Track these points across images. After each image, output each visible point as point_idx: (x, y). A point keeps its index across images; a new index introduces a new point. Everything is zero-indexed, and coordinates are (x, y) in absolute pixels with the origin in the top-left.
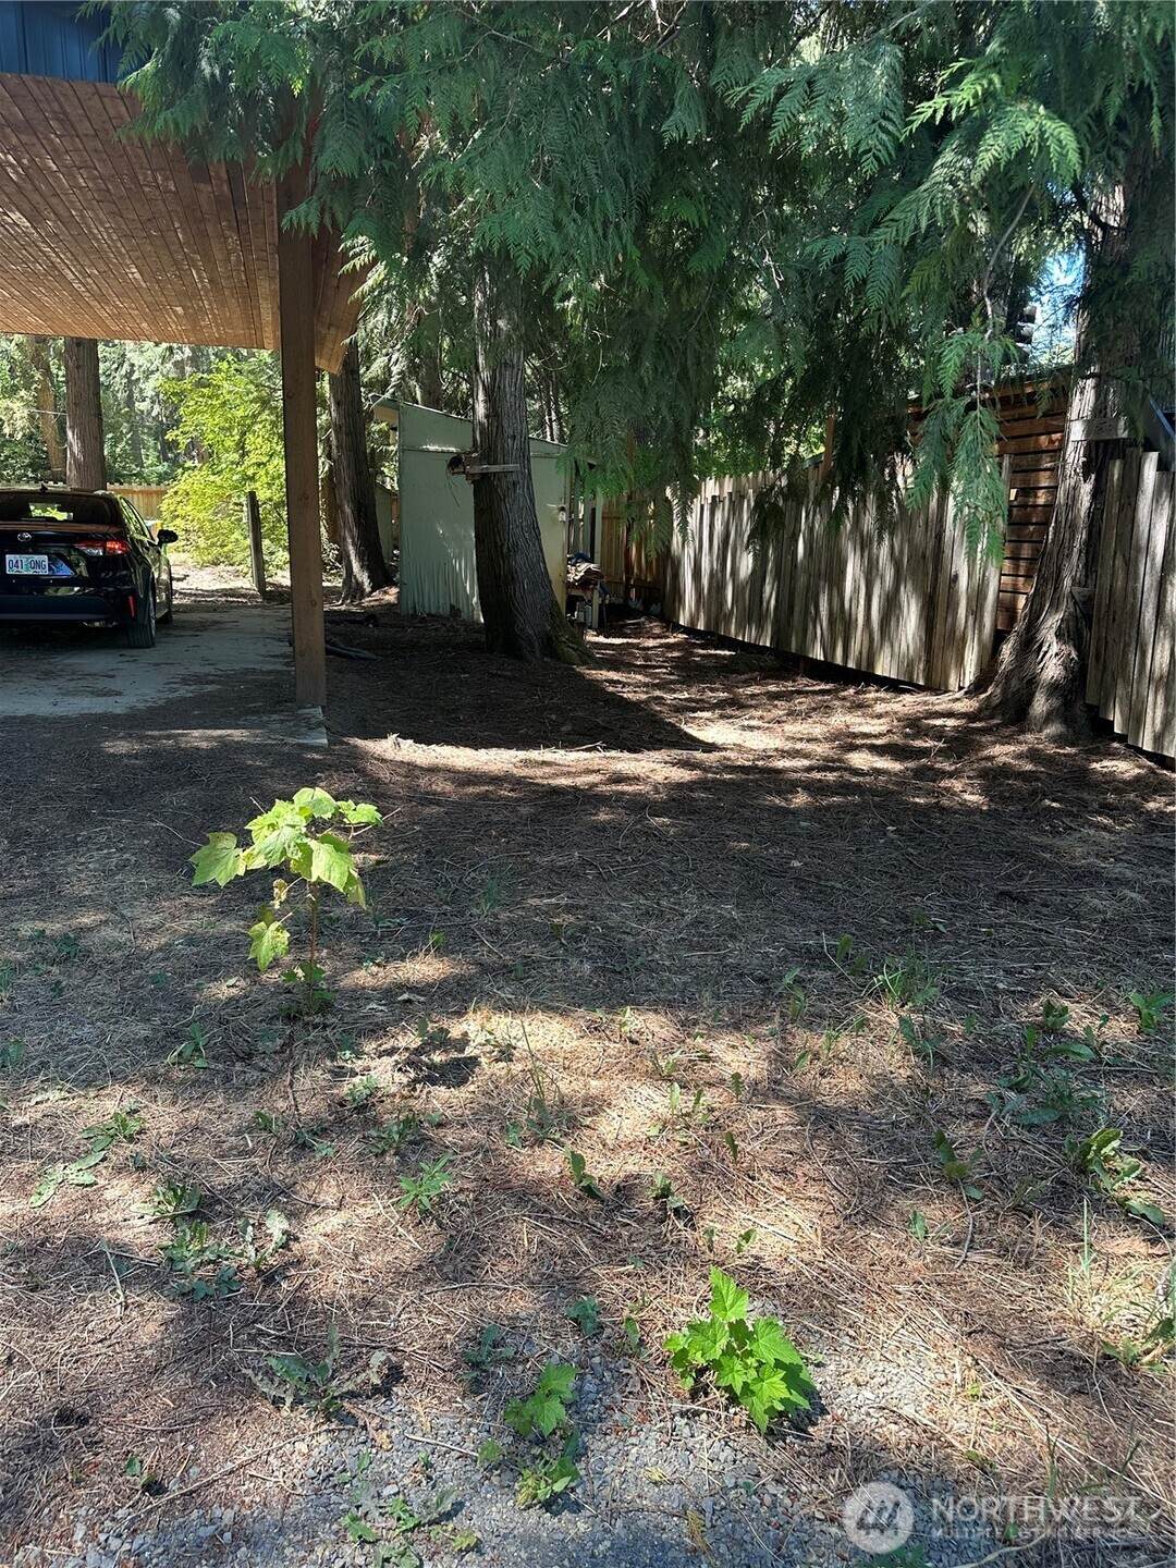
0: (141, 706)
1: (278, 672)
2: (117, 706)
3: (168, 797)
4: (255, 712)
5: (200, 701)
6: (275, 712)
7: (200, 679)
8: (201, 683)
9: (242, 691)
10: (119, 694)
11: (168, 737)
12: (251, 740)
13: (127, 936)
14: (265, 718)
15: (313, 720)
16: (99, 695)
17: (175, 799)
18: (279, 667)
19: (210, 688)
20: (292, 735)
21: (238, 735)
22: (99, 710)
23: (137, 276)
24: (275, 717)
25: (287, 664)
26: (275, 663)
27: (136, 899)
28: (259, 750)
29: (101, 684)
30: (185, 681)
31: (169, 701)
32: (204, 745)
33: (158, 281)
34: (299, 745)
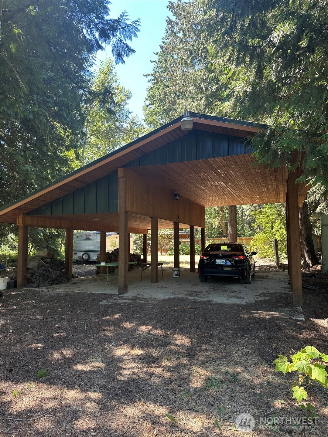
0: (249, 302)
1: (286, 293)
2: (243, 302)
3: (258, 333)
4: (281, 307)
5: (265, 302)
6: (287, 307)
7: (264, 295)
8: (264, 296)
9: (276, 299)
10: (243, 298)
11: (257, 313)
12: (281, 316)
13: (250, 377)
14: (284, 309)
15: (299, 311)
16: (238, 298)
17: (261, 333)
18: (286, 292)
19: (267, 298)
20: (293, 316)
21: (276, 314)
22: (238, 303)
23: (248, 191)
24: (287, 309)
25: (289, 291)
26: (285, 290)
27: (252, 365)
28: (283, 320)
29: (239, 295)
30: (260, 295)
31: (257, 302)
32: (267, 317)
33: (253, 191)
34: (295, 319)
